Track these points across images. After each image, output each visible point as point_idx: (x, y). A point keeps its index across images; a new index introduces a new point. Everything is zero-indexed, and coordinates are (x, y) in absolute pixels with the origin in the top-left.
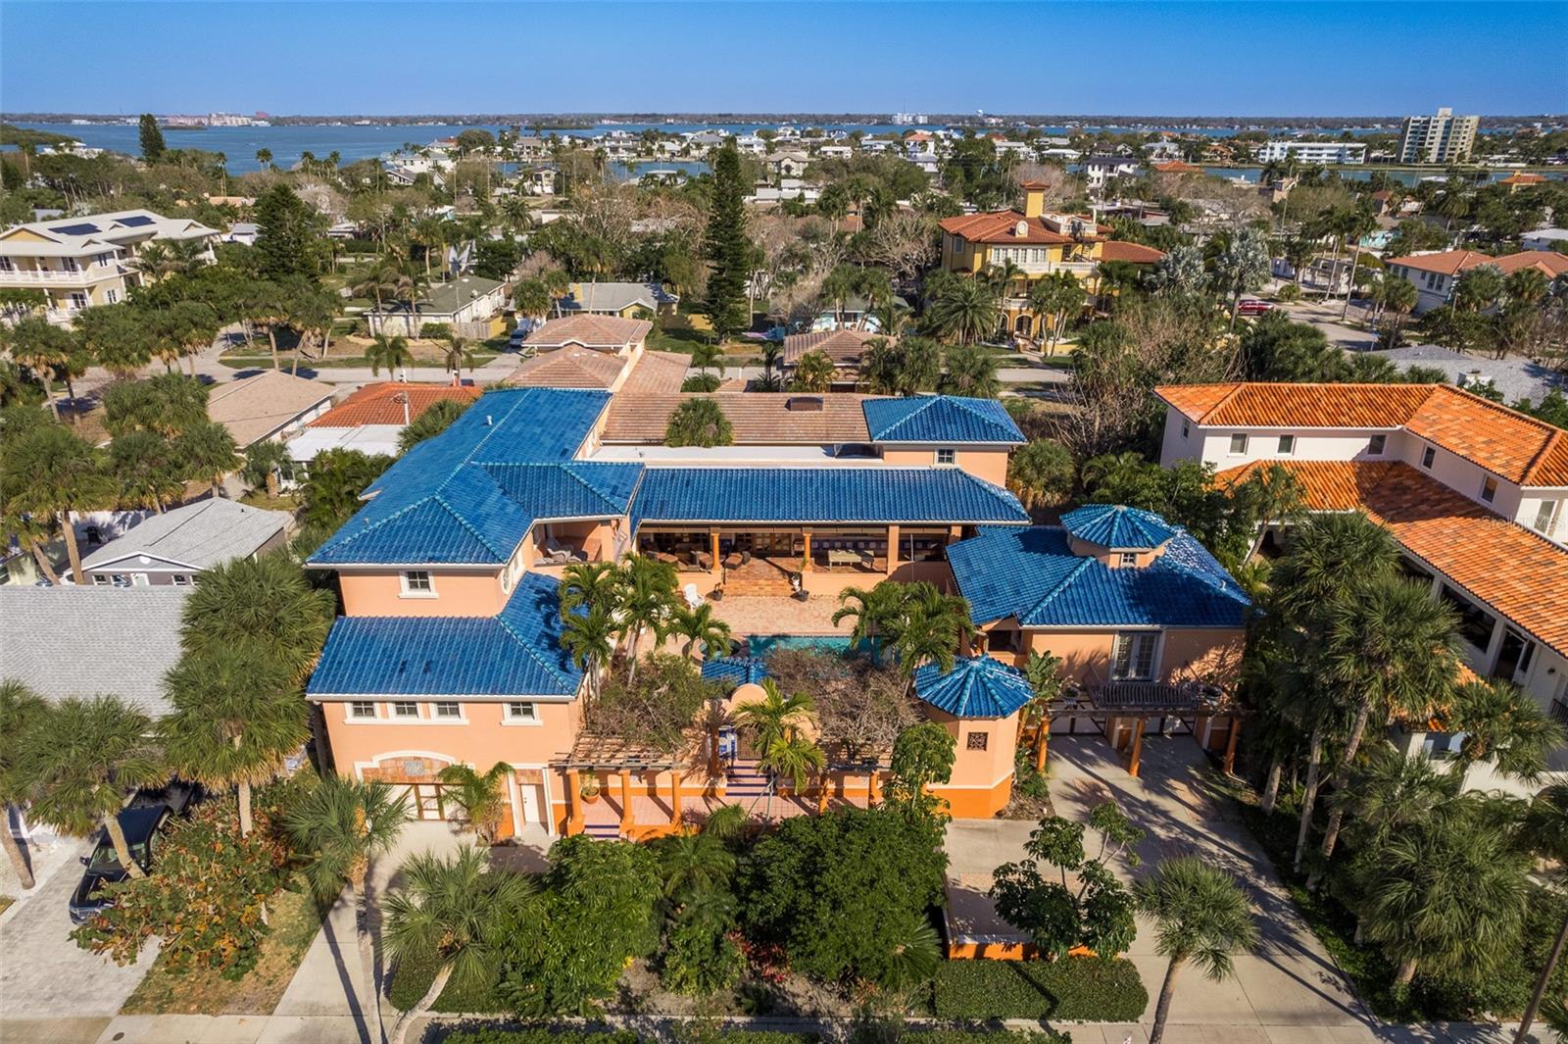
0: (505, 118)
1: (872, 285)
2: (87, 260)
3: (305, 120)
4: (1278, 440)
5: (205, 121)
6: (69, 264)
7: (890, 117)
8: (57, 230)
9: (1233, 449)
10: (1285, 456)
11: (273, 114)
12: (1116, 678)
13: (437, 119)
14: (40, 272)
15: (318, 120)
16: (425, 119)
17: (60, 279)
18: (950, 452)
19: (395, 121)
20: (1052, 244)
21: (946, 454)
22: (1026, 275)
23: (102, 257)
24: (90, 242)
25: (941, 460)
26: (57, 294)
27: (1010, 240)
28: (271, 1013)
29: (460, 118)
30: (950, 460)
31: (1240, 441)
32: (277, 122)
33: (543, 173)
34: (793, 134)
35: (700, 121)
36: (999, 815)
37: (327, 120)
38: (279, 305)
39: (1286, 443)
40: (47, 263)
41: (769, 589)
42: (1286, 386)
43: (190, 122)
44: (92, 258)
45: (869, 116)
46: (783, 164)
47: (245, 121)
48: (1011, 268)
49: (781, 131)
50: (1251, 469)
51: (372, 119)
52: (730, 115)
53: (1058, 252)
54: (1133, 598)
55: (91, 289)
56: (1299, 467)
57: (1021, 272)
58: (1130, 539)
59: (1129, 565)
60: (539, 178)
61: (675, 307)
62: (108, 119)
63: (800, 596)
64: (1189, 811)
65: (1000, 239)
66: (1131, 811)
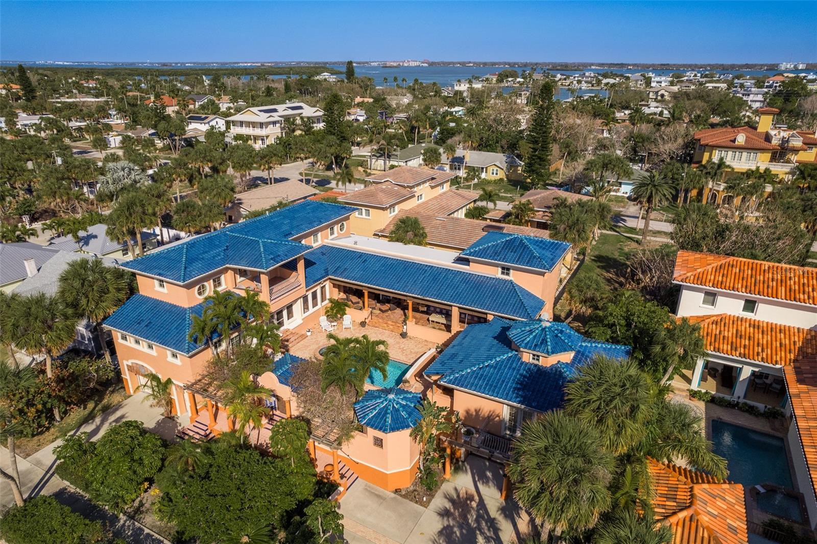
0: (540, 64)
1: (614, 166)
2: (268, 124)
3: (444, 63)
4: (743, 302)
5: (401, 64)
6: (261, 125)
7: (777, 65)
8: (260, 111)
9: (705, 302)
10: (748, 315)
11: (431, 60)
12: (508, 432)
13: (506, 63)
14: (251, 128)
15: (449, 63)
16: (499, 64)
17: (258, 132)
18: (508, 269)
19: (485, 64)
20: (763, 150)
21: (506, 270)
22: (733, 169)
23: (274, 123)
24: (271, 116)
25: (503, 273)
26: (256, 138)
27: (732, 146)
28: (25, 458)
29: (517, 64)
30: (508, 274)
31: (711, 297)
32: (431, 64)
33: (523, 93)
34: (695, 75)
35: (648, 68)
36: (397, 491)
37: (454, 63)
38: (306, 149)
39: (750, 305)
40: (254, 125)
41: (391, 327)
42: (766, 264)
43: (395, 64)
44: (270, 123)
45: (762, 65)
46: (660, 93)
47: (417, 64)
48: (721, 164)
49: (688, 74)
50: (713, 319)
51: (474, 63)
52: (668, 65)
53: (768, 156)
54: (521, 384)
55: (267, 137)
56: (755, 325)
57: (729, 166)
58: (536, 345)
59: (536, 362)
60: (520, 95)
61: (520, 168)
62: (364, 63)
63: (404, 335)
64: (514, 535)
65: (723, 144)
66: (477, 521)
